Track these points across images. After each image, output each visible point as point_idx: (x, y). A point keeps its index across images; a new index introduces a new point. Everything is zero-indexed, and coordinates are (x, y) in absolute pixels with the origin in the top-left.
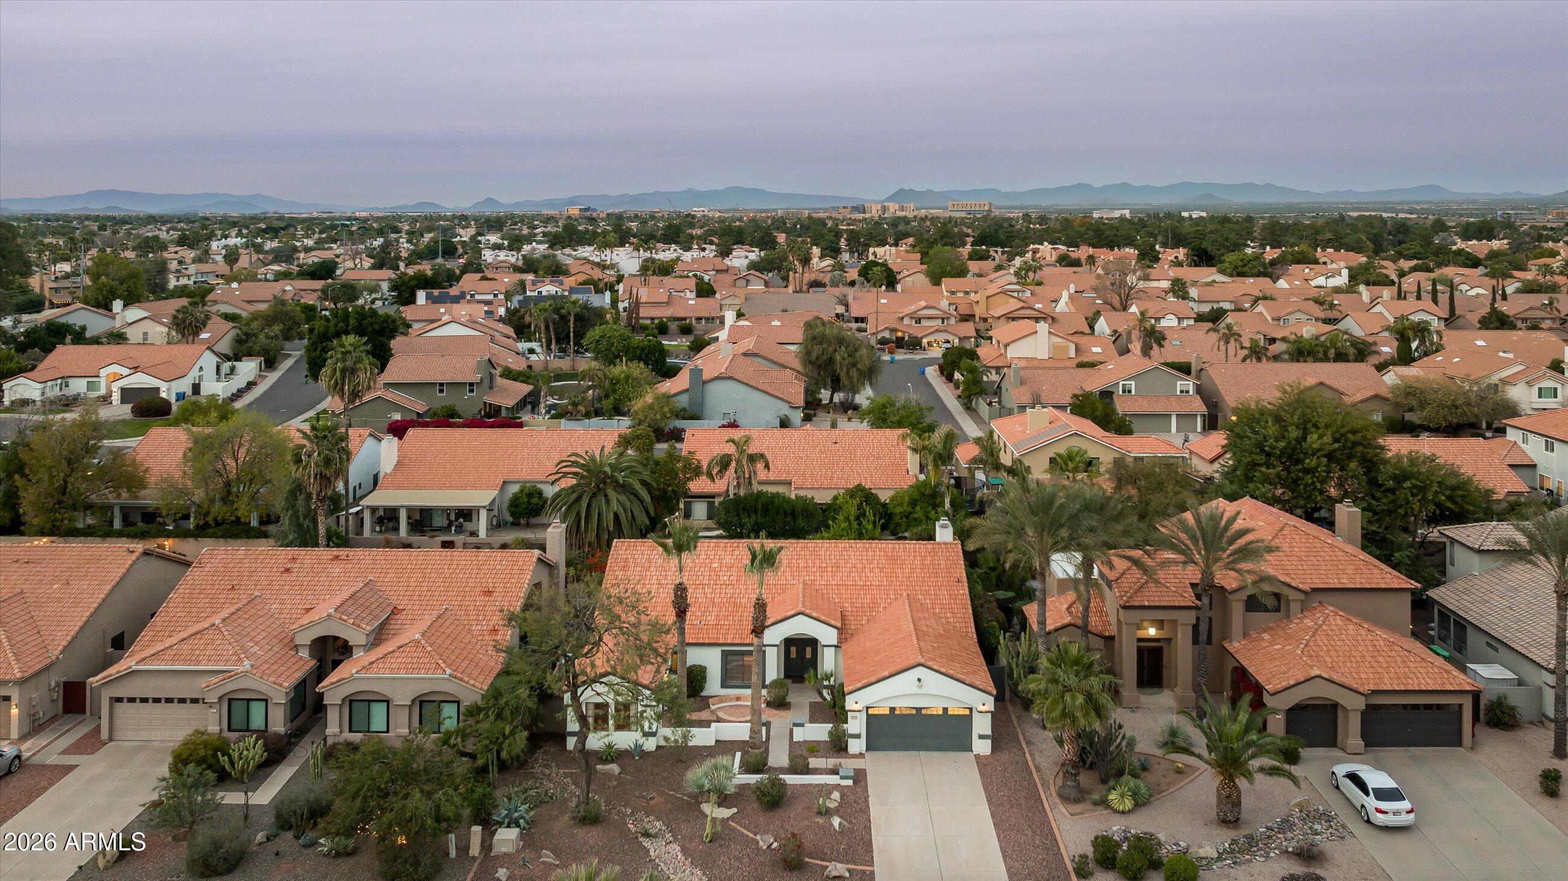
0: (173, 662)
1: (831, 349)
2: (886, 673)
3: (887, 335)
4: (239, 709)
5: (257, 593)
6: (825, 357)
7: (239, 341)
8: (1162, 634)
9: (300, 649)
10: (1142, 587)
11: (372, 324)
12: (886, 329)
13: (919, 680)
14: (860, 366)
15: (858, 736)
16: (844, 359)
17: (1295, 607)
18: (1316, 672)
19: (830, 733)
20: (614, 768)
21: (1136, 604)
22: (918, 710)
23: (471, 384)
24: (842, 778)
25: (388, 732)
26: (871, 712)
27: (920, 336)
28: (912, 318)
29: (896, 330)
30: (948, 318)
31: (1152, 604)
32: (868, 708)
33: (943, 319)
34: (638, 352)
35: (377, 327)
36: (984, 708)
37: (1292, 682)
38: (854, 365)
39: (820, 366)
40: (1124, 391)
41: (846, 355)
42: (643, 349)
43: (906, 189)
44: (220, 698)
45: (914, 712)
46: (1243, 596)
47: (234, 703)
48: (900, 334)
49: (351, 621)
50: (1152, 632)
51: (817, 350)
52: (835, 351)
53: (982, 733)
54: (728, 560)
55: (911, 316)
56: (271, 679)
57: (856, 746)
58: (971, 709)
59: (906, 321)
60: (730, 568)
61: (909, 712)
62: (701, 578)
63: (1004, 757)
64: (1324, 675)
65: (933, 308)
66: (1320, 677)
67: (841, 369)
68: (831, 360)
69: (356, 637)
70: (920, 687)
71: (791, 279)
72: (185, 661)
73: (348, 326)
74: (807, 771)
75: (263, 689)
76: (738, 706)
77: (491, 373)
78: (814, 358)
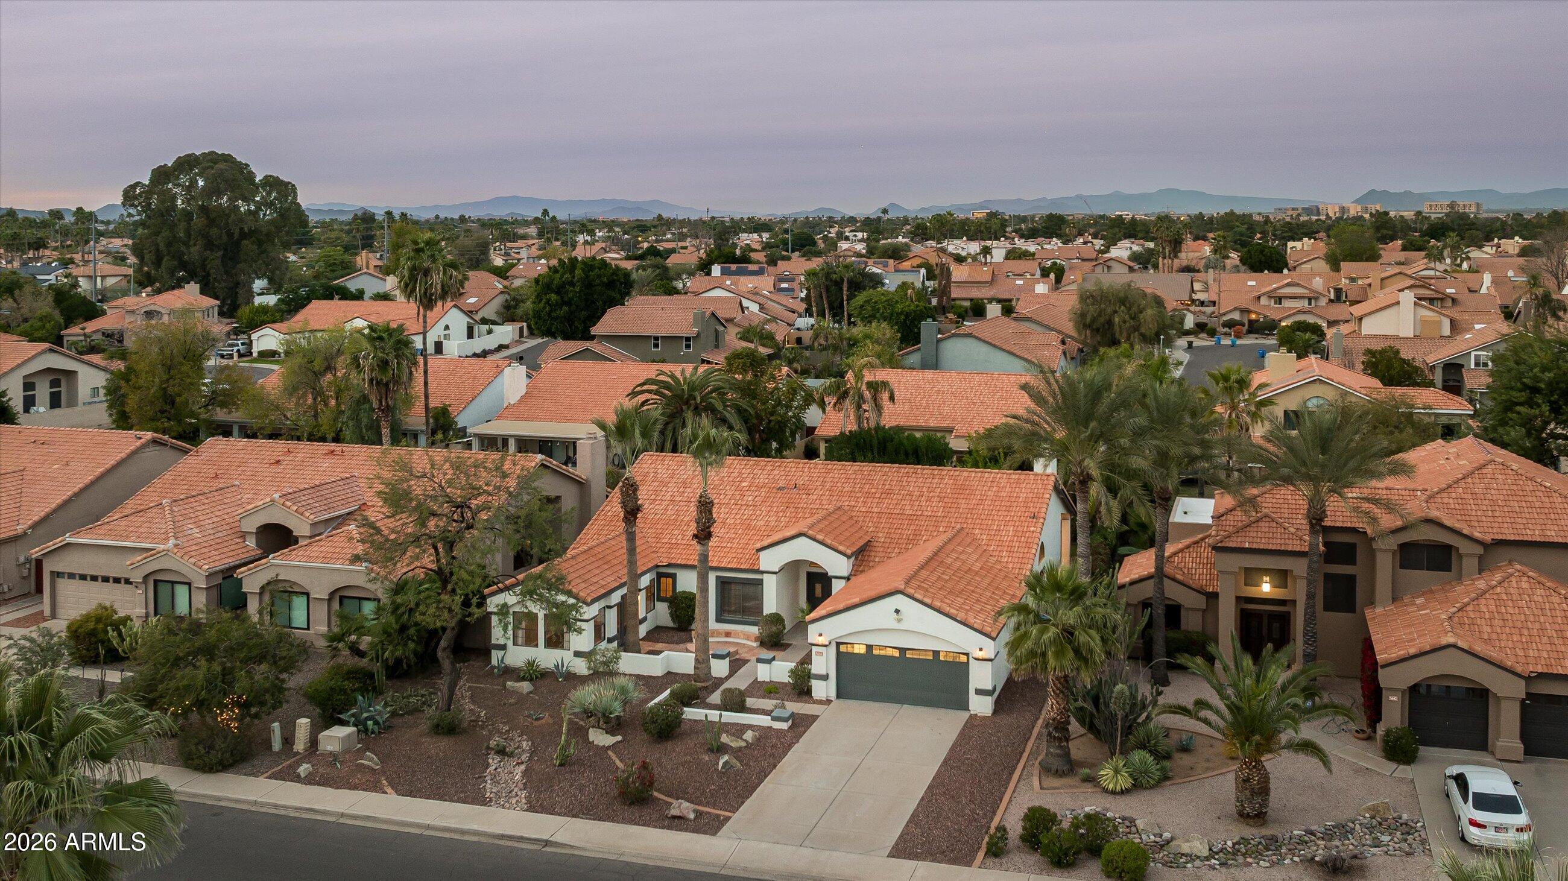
0: (104, 536)
1: (1109, 310)
2: (856, 600)
3: (1236, 316)
4: (164, 589)
5: (237, 483)
6: (1102, 320)
7: (507, 307)
8: (1279, 594)
9: (248, 538)
10: (1249, 525)
11: (599, 276)
12: (1235, 309)
13: (897, 611)
14: (1143, 330)
15: (825, 677)
16: (1125, 322)
17: (1470, 564)
18: (1450, 639)
19: (793, 673)
20: (525, 687)
21: (1231, 545)
22: (903, 651)
23: (688, 339)
24: (774, 719)
25: (308, 628)
26: (843, 648)
27: (1277, 318)
28: (1270, 297)
29: (1249, 312)
30: (1316, 299)
31: (1255, 546)
32: (838, 644)
33: (1310, 299)
34: (902, 317)
35: (605, 280)
36: (980, 655)
37: (1412, 651)
38: (1136, 329)
39: (1098, 330)
40: (1477, 364)
41: (1127, 317)
42: (907, 315)
43: (1379, 190)
44: (146, 577)
45: (897, 654)
46: (1392, 543)
47: (160, 585)
48: (1253, 316)
49: (295, 508)
50: (1266, 588)
51: (1092, 310)
52: (1115, 312)
53: (980, 687)
54: (762, 479)
55: (1270, 295)
56: (192, 560)
57: (821, 690)
58: (967, 654)
59: (1264, 301)
60: (759, 487)
61: (889, 652)
62: (722, 497)
63: (1005, 720)
64: (1460, 644)
65: (1298, 285)
66: (1454, 646)
67: (1121, 333)
68: (1110, 323)
69: (300, 527)
70: (899, 621)
71: (1161, 265)
72: (115, 537)
73: (573, 277)
74: (741, 708)
75: (184, 570)
76: (727, 642)
77: (716, 330)
78: (1088, 320)
